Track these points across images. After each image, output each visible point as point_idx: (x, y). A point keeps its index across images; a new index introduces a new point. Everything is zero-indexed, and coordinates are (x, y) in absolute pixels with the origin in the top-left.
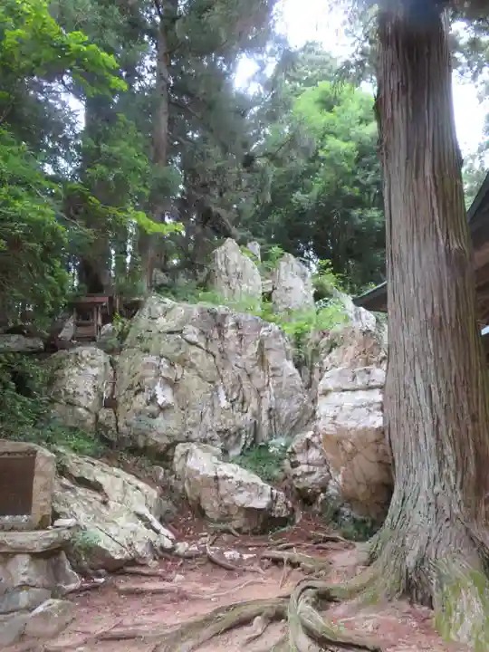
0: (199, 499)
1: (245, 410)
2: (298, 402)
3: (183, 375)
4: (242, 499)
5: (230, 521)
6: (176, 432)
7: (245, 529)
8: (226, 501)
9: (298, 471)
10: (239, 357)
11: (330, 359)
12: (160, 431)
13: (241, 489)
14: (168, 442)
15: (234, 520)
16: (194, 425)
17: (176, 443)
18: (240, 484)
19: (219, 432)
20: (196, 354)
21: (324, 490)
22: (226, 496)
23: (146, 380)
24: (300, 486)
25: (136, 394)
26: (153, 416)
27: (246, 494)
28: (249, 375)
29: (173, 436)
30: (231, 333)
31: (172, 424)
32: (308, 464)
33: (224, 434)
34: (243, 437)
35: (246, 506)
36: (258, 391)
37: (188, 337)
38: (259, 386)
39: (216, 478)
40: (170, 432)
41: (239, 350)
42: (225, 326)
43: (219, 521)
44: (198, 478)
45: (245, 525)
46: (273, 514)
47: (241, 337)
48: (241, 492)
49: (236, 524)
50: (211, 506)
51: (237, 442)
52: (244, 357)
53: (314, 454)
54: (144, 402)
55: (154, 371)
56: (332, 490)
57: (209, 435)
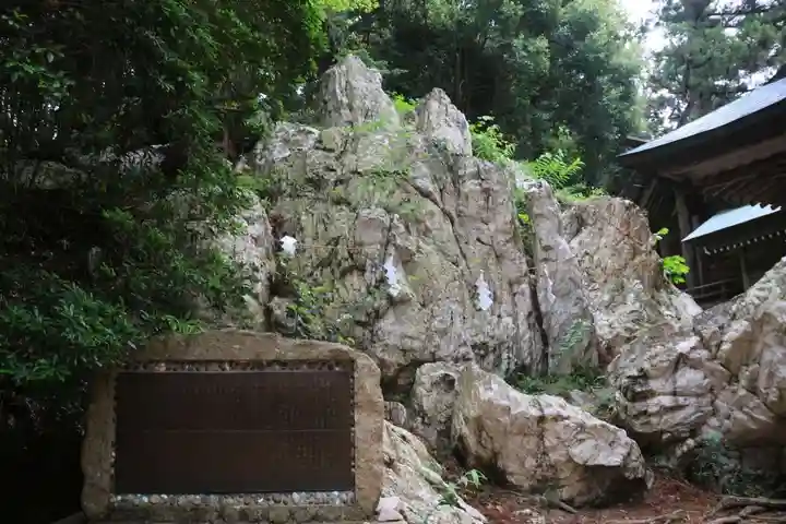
0: (495, 455)
1: (497, 314)
2: (576, 304)
3: (419, 247)
4: (584, 452)
5: (553, 488)
6: (416, 344)
7: (578, 500)
8: (553, 457)
9: (652, 405)
10: (485, 227)
11: (580, 243)
12: (392, 341)
13: (580, 437)
14: (402, 361)
15: (563, 486)
16: (443, 333)
17: (419, 363)
18: (582, 427)
19: (474, 347)
20: (432, 214)
21: (693, 433)
22: (554, 448)
23: (367, 249)
24: (646, 430)
25: (343, 274)
26: (378, 315)
27: (590, 443)
28: (497, 257)
29: (412, 350)
30: (470, 186)
31: (411, 331)
32: (674, 394)
33: (482, 350)
34: (505, 355)
35: (589, 463)
36: (511, 284)
37: (419, 183)
38: (514, 275)
39: (542, 419)
40: (408, 343)
41: (484, 215)
42: (461, 172)
43: (534, 490)
44: (505, 420)
45: (580, 494)
46: (627, 474)
47: (487, 192)
48: (581, 441)
49: (565, 493)
50: (519, 466)
51: (497, 365)
52: (492, 227)
53: (688, 378)
54: (363, 290)
55: (380, 235)
56: (711, 433)
57: (463, 350)
